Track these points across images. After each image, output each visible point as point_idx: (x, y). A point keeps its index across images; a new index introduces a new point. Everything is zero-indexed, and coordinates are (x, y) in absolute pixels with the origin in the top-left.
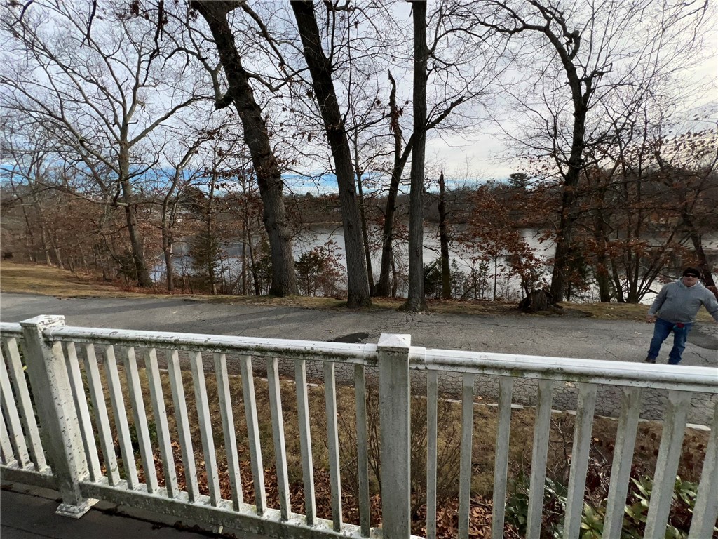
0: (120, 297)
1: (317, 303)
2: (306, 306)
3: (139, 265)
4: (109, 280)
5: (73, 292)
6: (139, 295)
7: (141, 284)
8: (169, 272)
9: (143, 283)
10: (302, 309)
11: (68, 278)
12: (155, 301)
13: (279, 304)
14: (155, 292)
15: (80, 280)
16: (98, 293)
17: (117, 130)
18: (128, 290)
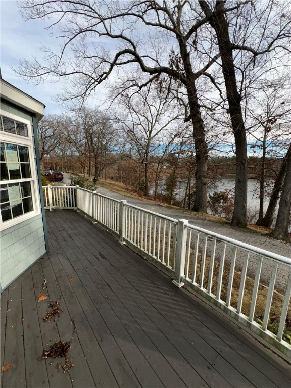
0: (138, 199)
1: (214, 219)
2: (207, 219)
3: (146, 187)
4: (136, 191)
5: (126, 194)
6: (144, 199)
7: (145, 195)
8: (156, 192)
9: (146, 195)
10: (205, 220)
11: (125, 189)
12: (148, 202)
13: (195, 215)
14: (149, 199)
15: (128, 190)
16: (132, 196)
17: (148, 133)
18: (141, 197)
